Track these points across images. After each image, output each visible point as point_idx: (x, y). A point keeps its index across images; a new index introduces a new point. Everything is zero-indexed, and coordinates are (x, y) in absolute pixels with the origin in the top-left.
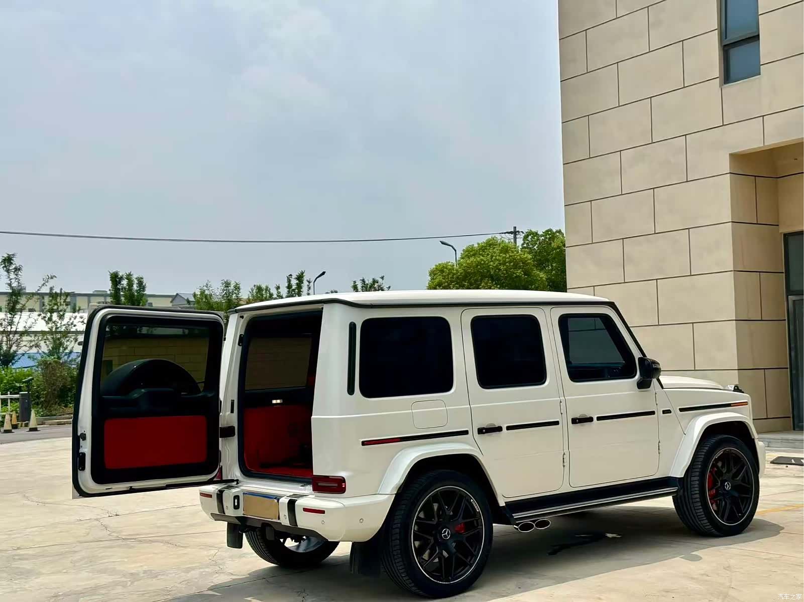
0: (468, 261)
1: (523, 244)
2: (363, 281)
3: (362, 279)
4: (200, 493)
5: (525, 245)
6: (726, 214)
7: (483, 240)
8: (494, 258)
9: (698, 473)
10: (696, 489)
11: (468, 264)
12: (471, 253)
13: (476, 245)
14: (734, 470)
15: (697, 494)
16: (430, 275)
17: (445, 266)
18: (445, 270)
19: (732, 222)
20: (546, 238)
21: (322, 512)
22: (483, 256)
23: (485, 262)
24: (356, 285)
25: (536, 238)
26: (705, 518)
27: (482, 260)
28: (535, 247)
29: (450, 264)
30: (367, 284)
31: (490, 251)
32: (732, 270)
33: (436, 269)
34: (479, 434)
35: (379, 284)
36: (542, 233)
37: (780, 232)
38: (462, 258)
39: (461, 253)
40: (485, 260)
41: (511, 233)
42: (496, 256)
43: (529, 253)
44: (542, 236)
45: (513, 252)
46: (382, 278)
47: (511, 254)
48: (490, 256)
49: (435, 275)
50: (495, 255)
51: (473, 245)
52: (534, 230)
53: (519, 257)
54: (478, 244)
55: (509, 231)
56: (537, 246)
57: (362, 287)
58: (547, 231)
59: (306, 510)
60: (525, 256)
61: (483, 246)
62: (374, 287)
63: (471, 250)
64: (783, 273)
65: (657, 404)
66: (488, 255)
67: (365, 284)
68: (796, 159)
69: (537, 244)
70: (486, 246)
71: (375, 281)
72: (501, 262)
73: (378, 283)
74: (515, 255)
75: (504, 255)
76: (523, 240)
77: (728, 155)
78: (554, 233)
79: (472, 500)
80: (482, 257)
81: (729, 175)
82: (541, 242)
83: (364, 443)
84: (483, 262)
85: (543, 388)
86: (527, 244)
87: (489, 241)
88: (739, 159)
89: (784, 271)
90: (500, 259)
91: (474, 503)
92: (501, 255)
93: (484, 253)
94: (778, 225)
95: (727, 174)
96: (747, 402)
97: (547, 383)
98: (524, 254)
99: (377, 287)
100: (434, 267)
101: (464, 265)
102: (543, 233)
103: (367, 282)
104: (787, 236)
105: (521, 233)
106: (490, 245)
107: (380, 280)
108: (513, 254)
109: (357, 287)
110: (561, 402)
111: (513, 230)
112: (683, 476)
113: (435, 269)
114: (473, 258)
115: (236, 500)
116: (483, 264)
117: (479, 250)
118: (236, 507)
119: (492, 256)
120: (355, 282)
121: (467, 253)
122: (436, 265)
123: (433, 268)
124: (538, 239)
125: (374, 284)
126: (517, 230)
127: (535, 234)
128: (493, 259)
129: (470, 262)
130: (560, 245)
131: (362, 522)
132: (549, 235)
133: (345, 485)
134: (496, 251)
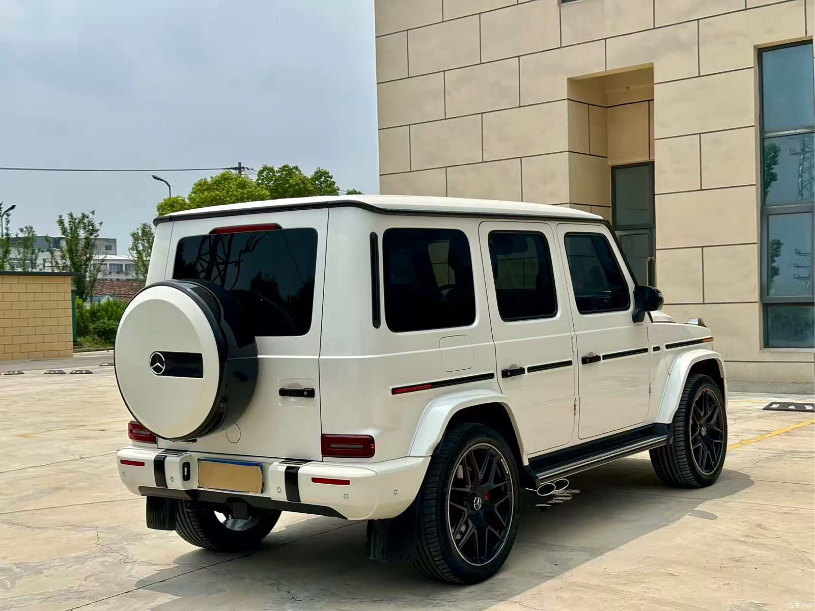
0: (202, 196)
1: (258, 180)
2: (71, 215)
3: (69, 213)
4: (121, 460)
5: (260, 181)
6: (562, 142)
7: (217, 174)
8: (230, 193)
9: (682, 418)
10: (682, 436)
11: (201, 198)
12: (204, 188)
13: (209, 180)
14: (709, 413)
15: (681, 441)
16: (158, 210)
17: (175, 200)
18: (176, 204)
19: (569, 151)
20: (283, 174)
21: (346, 482)
22: (218, 191)
23: (220, 197)
24: (62, 220)
25: (271, 174)
26: (688, 468)
27: (218, 195)
28: (270, 184)
29: (180, 198)
30: (75, 219)
31: (226, 186)
32: (568, 202)
33: (166, 203)
34: (503, 377)
35: (90, 219)
36: (278, 169)
37: (609, 164)
38: (194, 193)
39: (193, 188)
40: (221, 195)
41: (235, 169)
42: (233, 192)
43: (266, 189)
44: (278, 172)
45: (250, 188)
46: (93, 213)
47: (249, 190)
48: (225, 191)
49: (164, 209)
50: (231, 190)
51: (206, 179)
52: (269, 166)
53: (257, 193)
54: (212, 178)
55: (234, 167)
56: (272, 182)
57: (70, 222)
58: (284, 167)
59: (315, 480)
60: (263, 193)
61: (217, 181)
62: (84, 223)
63: (203, 184)
64: (610, 207)
65: (648, 340)
66: (223, 190)
67: (72, 219)
68: (628, 88)
69: (272, 180)
70: (221, 181)
71: (84, 216)
72: (239, 197)
73: (88, 218)
74: (252, 191)
75: (242, 191)
76: (258, 175)
77: (566, 79)
78: (291, 169)
79: (502, 460)
80: (217, 193)
81: (567, 100)
82: (278, 178)
83: (395, 391)
84: (218, 198)
85: (554, 321)
86: (263, 179)
87: (223, 175)
88: (575, 83)
89: (611, 206)
90: (237, 194)
91: (503, 463)
92: (238, 190)
93: (218, 188)
94: (606, 157)
95: (564, 100)
96: (712, 338)
97: (559, 314)
98: (262, 190)
99: (87, 223)
100: (163, 201)
101: (197, 200)
102: (280, 169)
103: (75, 216)
104: (614, 169)
105: (246, 170)
106: (225, 179)
107: (91, 215)
108: (251, 190)
109: (63, 222)
110: (572, 338)
111: (237, 166)
112: (671, 422)
113: (164, 204)
114: (207, 193)
115: (186, 469)
116: (219, 199)
117: (213, 184)
118: (186, 478)
119: (228, 191)
120: (61, 216)
121: (199, 187)
122: (165, 200)
123: (162, 203)
124: (274, 175)
125: (83, 219)
126: (242, 166)
127: (271, 170)
128: (229, 195)
129: (204, 197)
130: (298, 182)
131: (395, 494)
132: (286, 171)
133: (374, 446)
134: (232, 186)
